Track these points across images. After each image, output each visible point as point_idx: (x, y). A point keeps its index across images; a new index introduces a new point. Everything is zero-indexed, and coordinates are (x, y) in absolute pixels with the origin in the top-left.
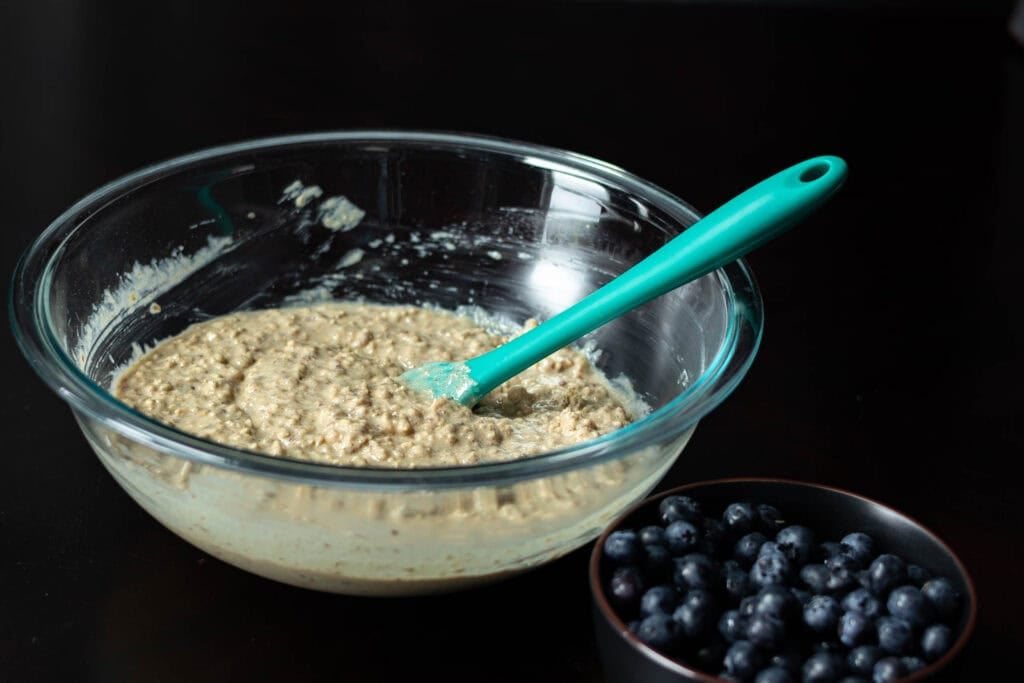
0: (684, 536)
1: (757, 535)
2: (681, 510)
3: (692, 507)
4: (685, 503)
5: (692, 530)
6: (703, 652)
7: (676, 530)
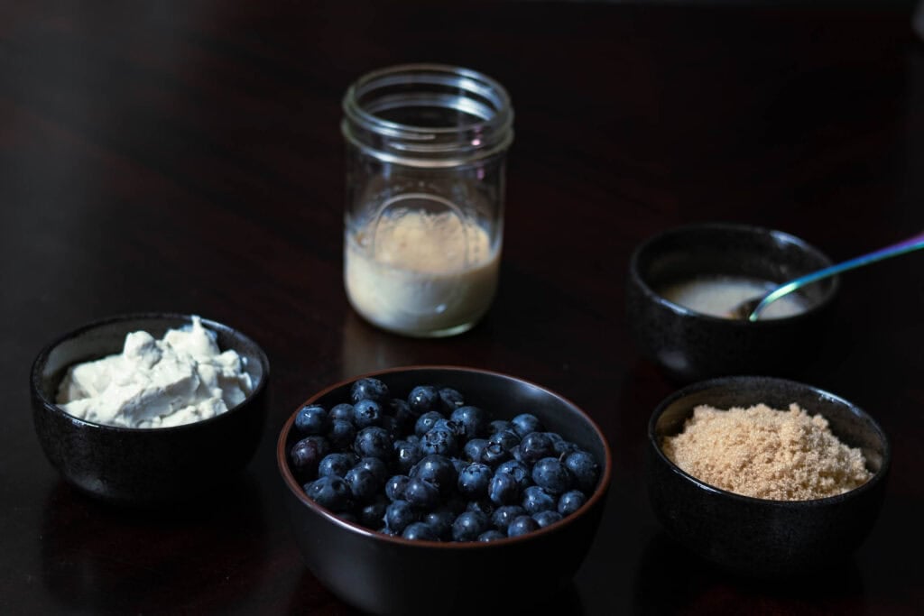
0: (367, 412)
1: (434, 413)
2: (369, 390)
3: (379, 389)
4: (374, 385)
5: (375, 407)
6: (369, 510)
7: (361, 408)
